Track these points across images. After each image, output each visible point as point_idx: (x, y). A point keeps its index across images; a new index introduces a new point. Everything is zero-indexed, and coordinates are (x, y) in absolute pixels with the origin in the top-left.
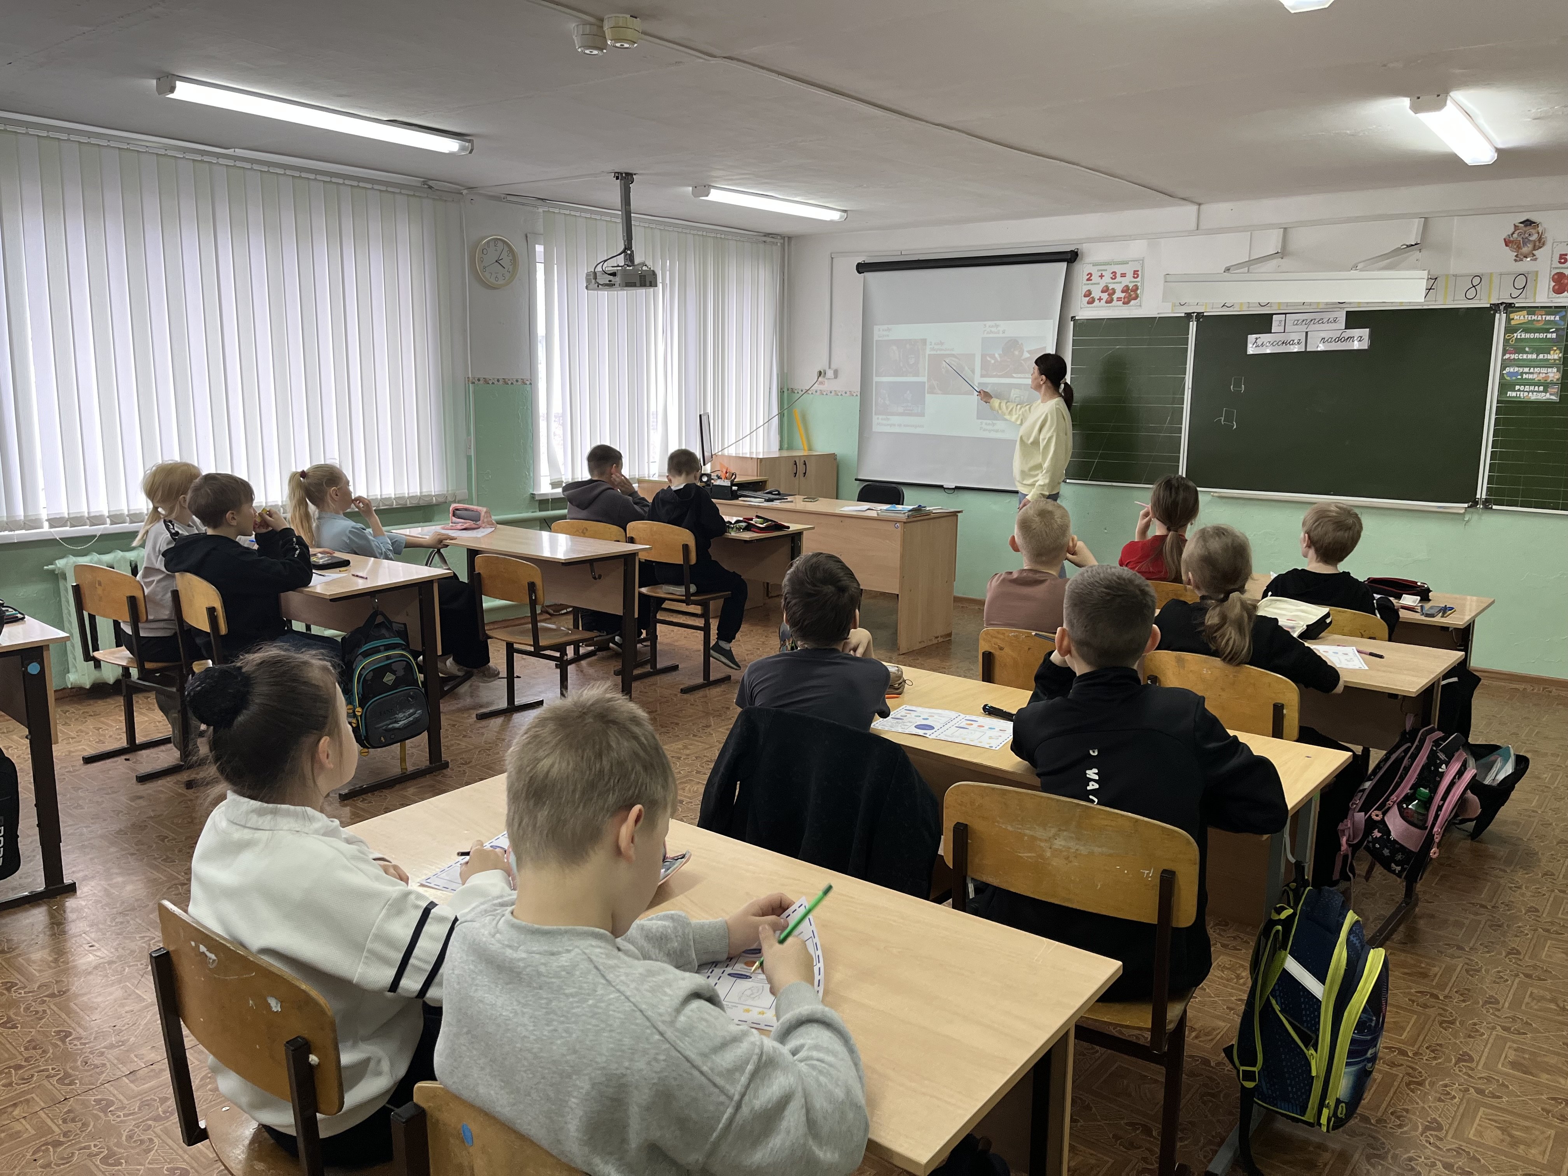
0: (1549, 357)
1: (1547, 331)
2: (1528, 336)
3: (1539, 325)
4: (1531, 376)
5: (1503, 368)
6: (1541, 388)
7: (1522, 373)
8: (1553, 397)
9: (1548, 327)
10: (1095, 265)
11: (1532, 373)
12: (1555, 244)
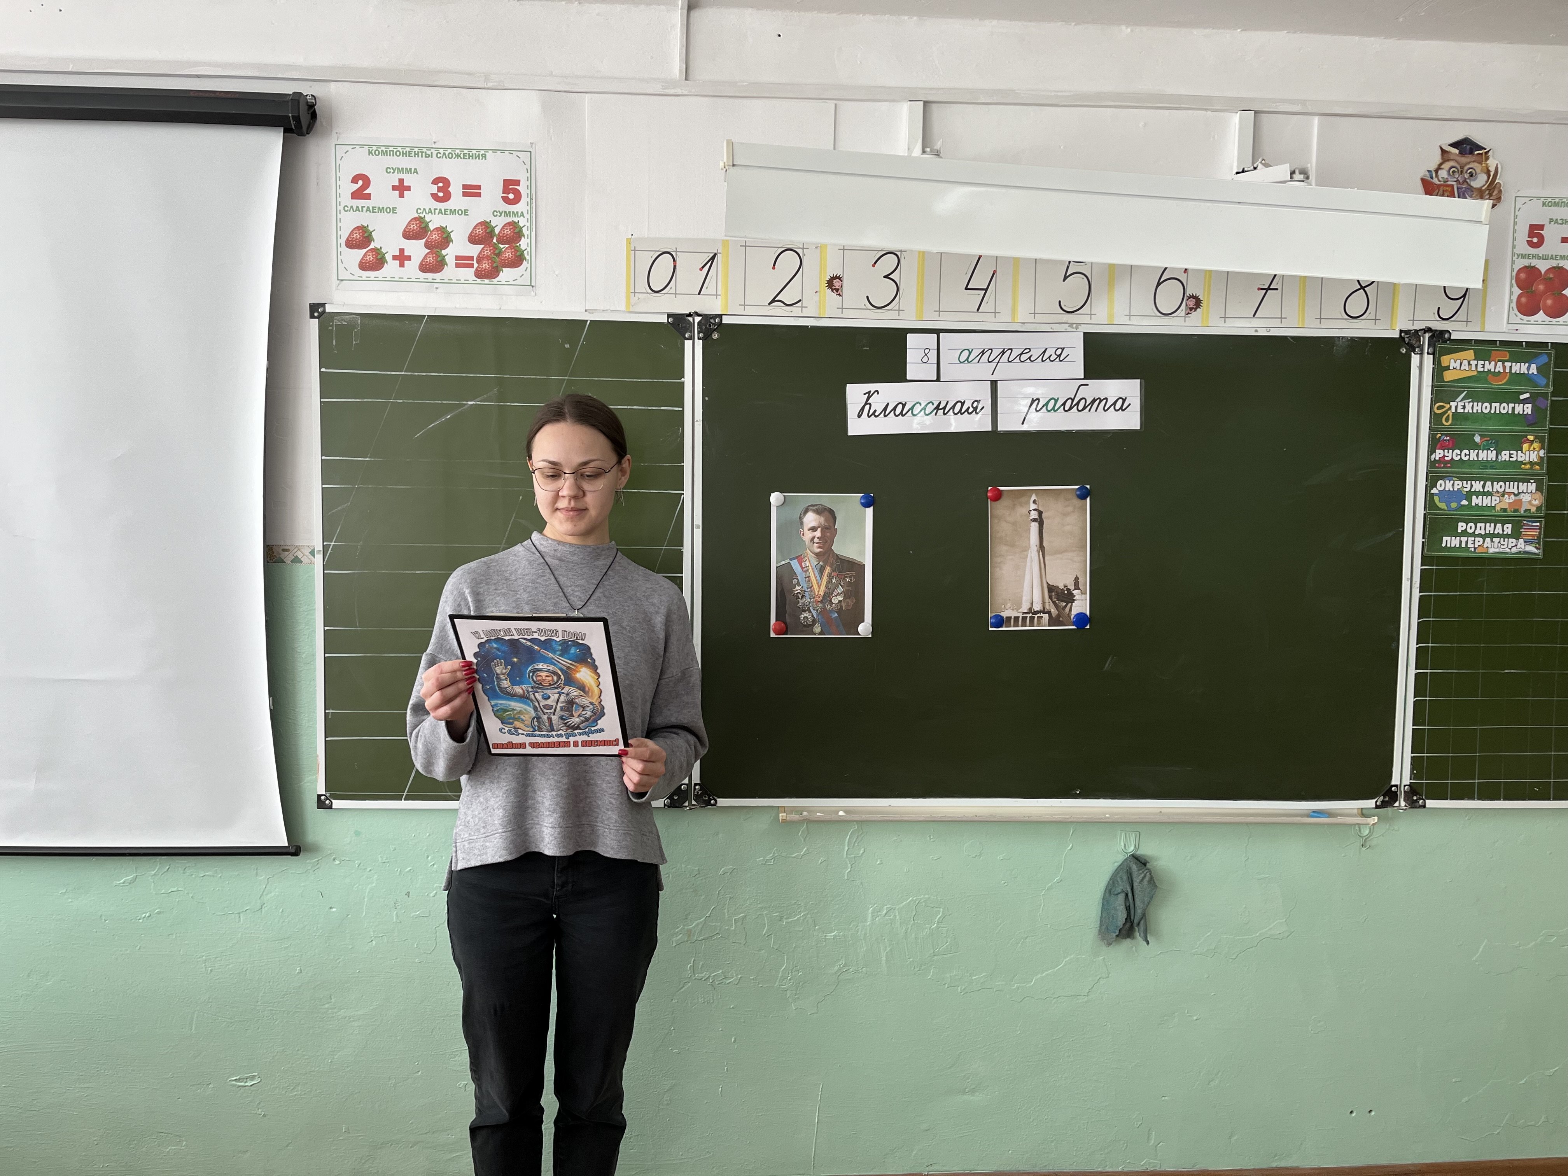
0: (1520, 456)
1: (1514, 398)
2: (1478, 407)
3: (1498, 384)
4: (1487, 501)
5: (1431, 482)
6: (1508, 529)
7: (1469, 495)
8: (1531, 549)
9: (1515, 388)
10: (376, 151)
11: (1489, 494)
12: (1520, 201)
